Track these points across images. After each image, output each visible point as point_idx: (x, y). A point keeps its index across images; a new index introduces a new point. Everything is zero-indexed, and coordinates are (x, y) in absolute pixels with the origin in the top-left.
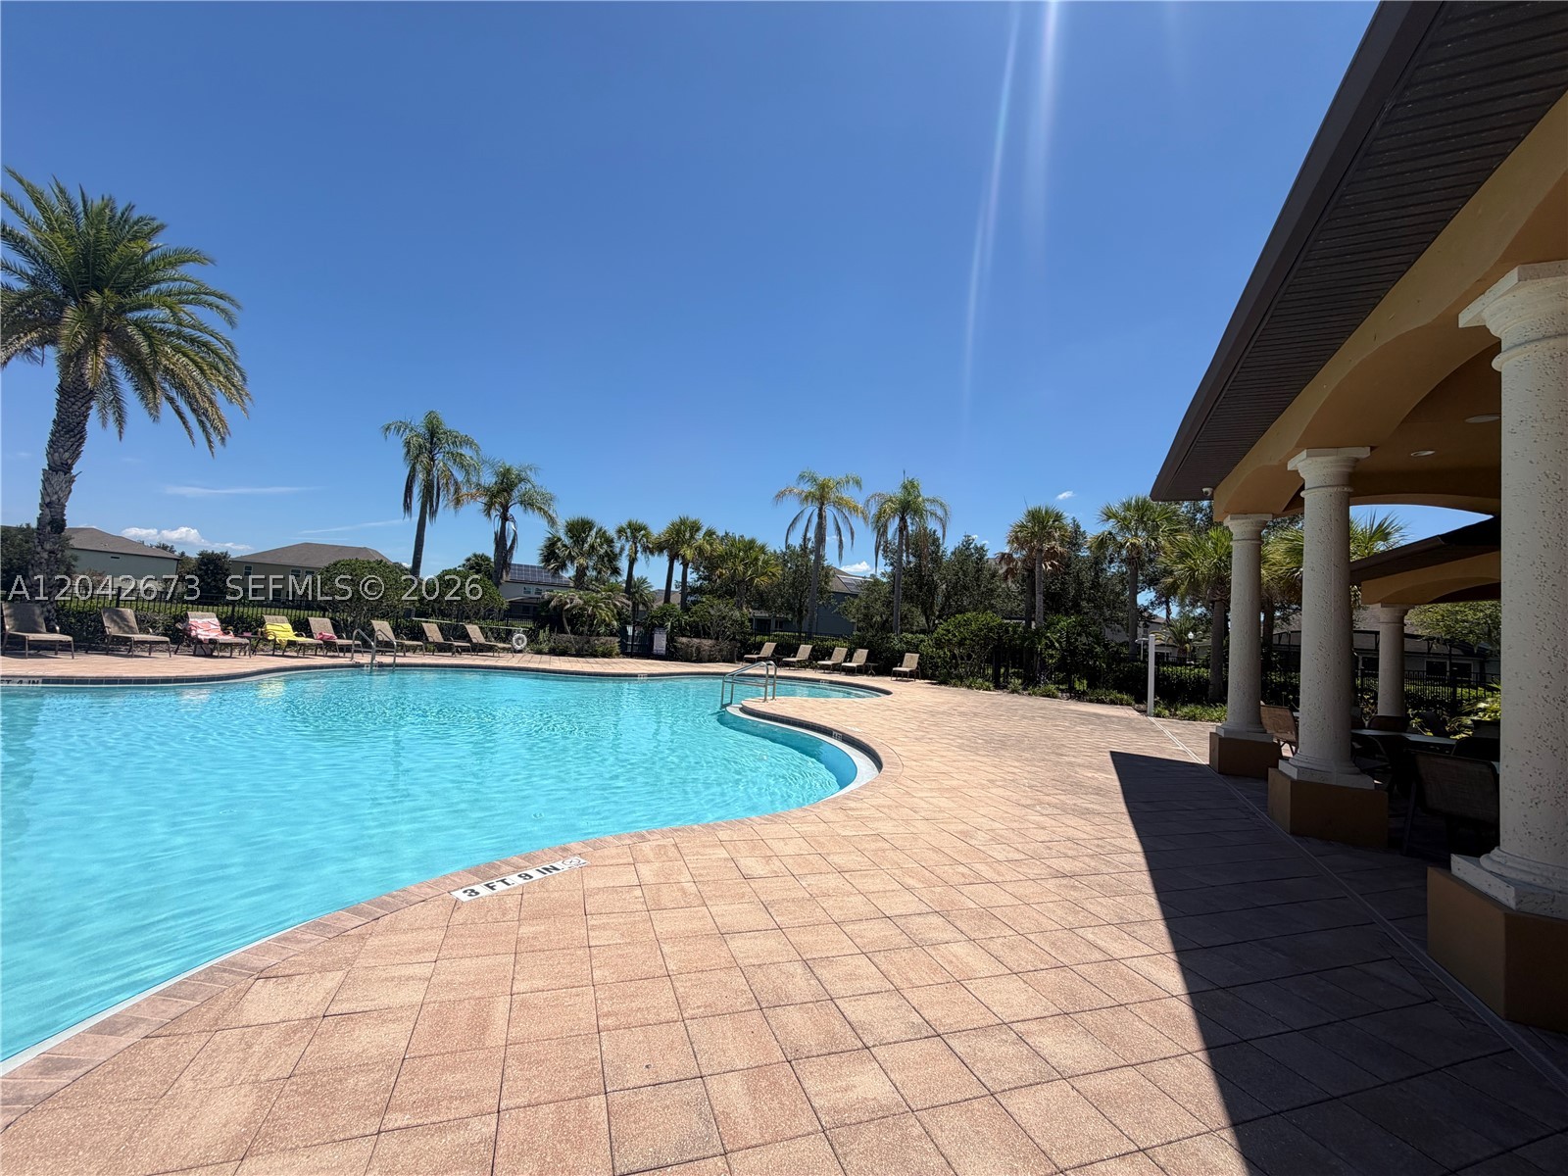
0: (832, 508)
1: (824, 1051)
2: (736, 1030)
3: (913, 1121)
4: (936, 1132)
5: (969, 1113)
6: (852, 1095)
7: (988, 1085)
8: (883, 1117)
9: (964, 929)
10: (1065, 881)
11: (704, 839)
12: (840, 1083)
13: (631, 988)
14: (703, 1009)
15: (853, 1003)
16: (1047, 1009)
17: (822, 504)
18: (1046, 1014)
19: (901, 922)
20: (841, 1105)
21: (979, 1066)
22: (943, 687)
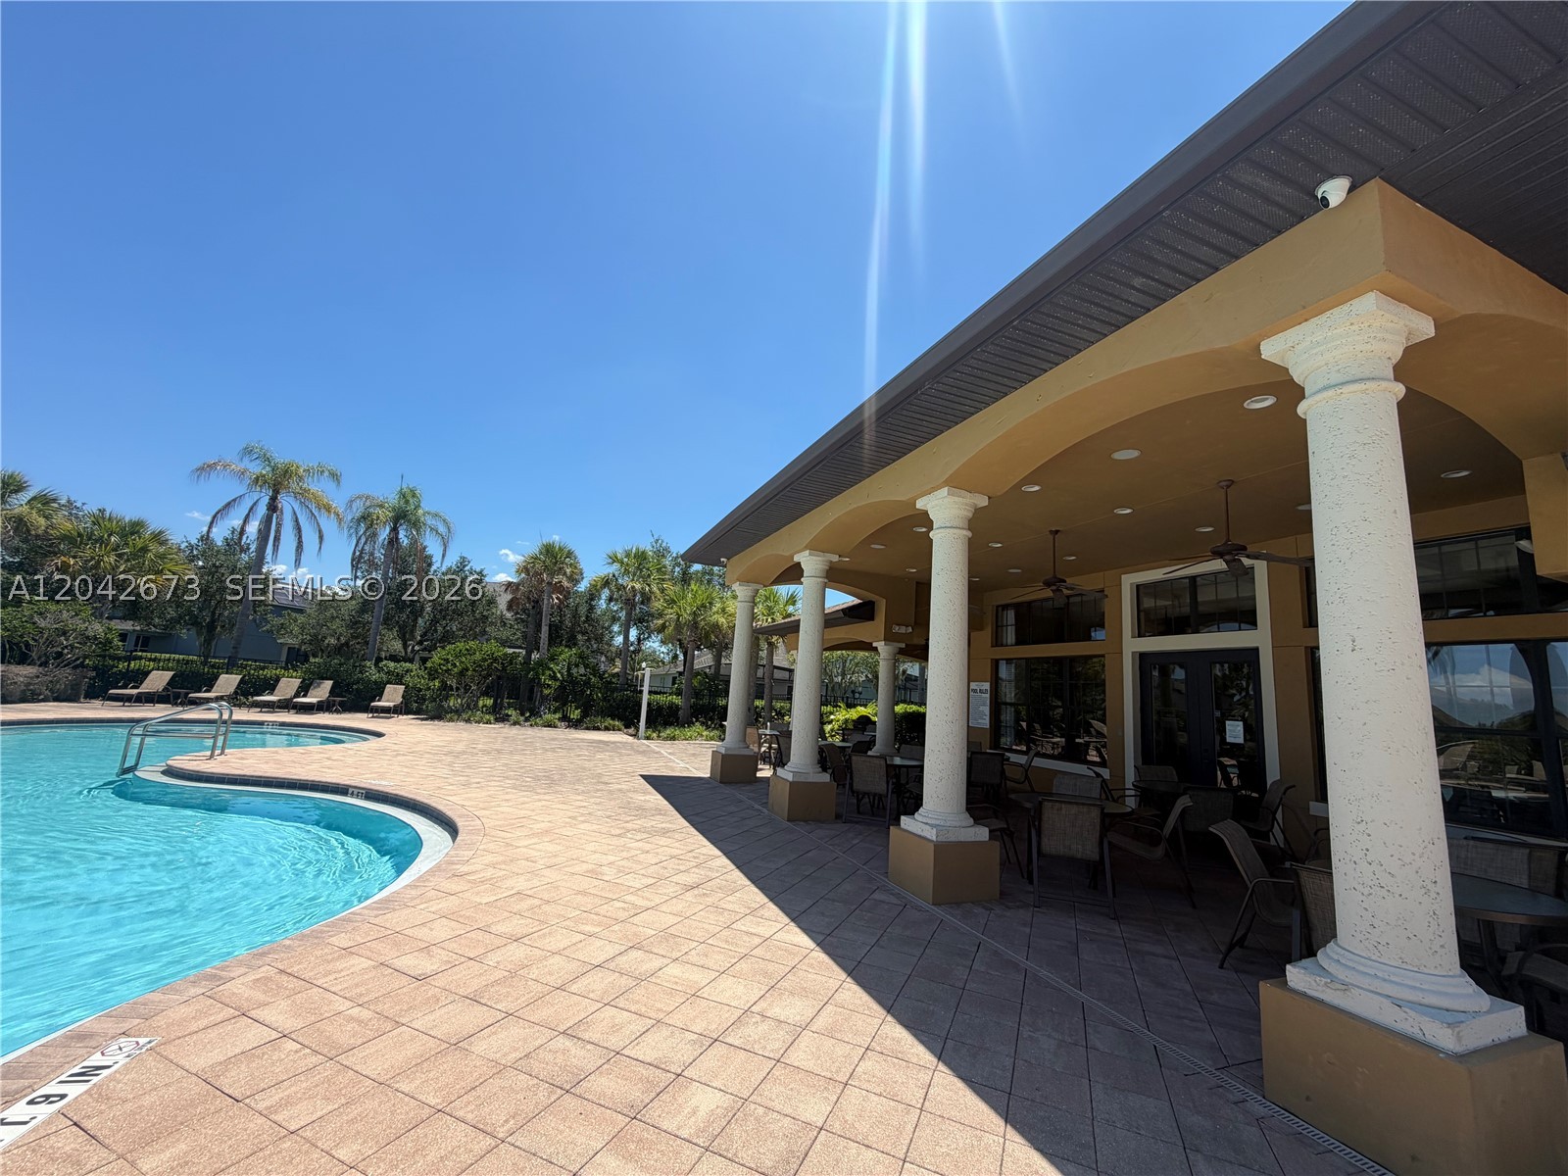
0: (291, 499)
1: (653, 1095)
2: (564, 1120)
3: (753, 1106)
4: (770, 1104)
5: (778, 1081)
6: (702, 1113)
7: (772, 1056)
8: (734, 1116)
9: (664, 954)
10: (696, 892)
11: (319, 953)
12: (686, 1112)
13: (408, 1144)
14: (512, 1122)
15: (637, 1048)
16: (760, 989)
17: (276, 492)
18: (762, 993)
19: (612, 965)
20: (702, 1125)
21: (757, 1048)
22: (436, 722)
